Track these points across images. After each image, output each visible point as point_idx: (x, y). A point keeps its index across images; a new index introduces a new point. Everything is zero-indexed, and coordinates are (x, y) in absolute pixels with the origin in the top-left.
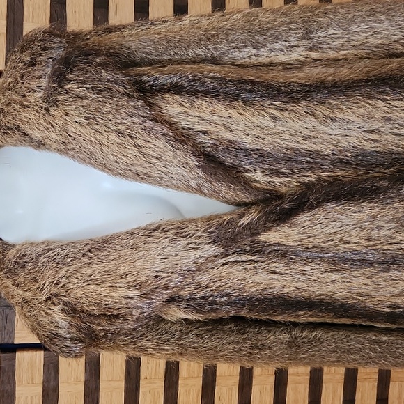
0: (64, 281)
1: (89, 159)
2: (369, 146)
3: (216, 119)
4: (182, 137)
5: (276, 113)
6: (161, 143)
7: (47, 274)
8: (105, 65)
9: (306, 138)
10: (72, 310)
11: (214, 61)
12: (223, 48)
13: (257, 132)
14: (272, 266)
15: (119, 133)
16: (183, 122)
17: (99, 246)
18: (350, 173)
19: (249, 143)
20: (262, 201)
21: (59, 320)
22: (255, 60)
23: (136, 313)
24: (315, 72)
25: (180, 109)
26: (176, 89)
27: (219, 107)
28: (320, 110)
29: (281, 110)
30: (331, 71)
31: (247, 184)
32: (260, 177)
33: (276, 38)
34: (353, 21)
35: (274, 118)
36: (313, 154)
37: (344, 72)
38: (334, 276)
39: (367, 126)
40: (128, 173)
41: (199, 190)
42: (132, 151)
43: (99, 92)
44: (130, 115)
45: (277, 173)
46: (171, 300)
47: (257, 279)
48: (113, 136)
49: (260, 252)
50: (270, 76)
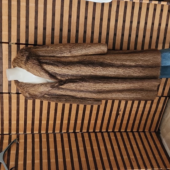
0: (28, 90)
1: (32, 73)
2: (77, 74)
3: (52, 69)
4: (47, 72)
5: (62, 68)
6: (43, 73)
7: (25, 88)
8: (34, 59)
9: (67, 72)
10: (29, 94)
11: (54, 57)
12: (55, 54)
13: (59, 71)
14: (61, 90)
15: (36, 70)
16: (47, 69)
17: (34, 85)
18: (74, 78)
19: (57, 72)
20: (59, 82)
21: (27, 95)
22: (61, 56)
23: (39, 96)
24: (71, 59)
25: (46, 67)
26: (46, 63)
27: (53, 67)
28: (69, 68)
29: (63, 67)
30: (73, 59)
31: (57, 79)
32: (59, 78)
33: (65, 53)
34: (79, 50)
35: (62, 69)
36: (68, 75)
37: (76, 60)
38: (71, 92)
39: (77, 71)
40: (38, 76)
41: (49, 79)
42: (39, 73)
43: (34, 64)
44: (38, 68)
45: (62, 77)
46: (45, 94)
47: (59, 92)
48: (36, 71)
49: (59, 88)
50: (63, 60)
